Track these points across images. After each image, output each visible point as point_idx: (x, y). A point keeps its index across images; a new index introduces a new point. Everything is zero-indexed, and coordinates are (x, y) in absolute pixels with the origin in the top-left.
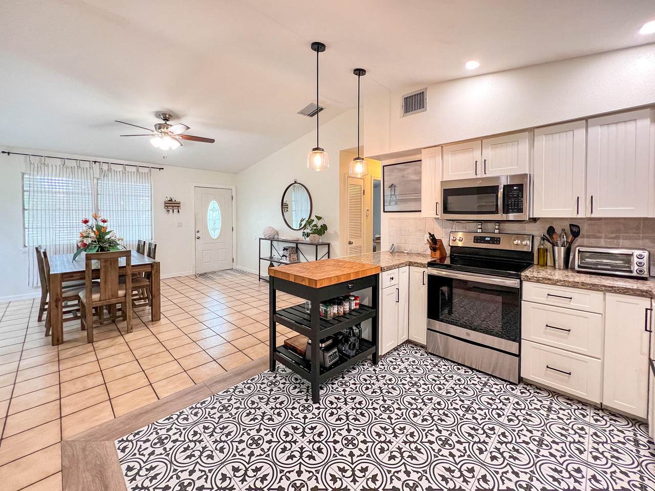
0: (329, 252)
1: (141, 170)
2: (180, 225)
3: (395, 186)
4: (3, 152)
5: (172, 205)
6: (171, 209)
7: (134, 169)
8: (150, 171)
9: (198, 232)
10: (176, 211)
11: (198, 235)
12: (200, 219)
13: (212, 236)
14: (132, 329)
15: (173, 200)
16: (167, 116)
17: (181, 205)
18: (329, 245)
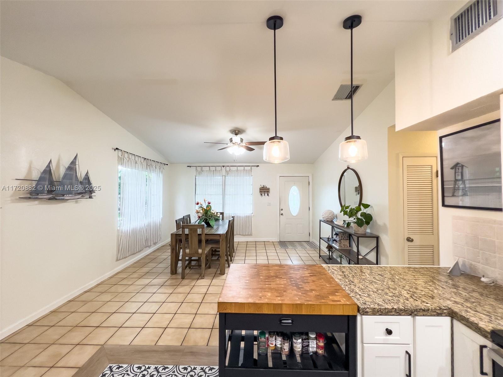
0: (377, 247)
1: (246, 168)
2: (269, 204)
3: (462, 166)
4: (188, 166)
5: (264, 191)
6: (263, 193)
7: (242, 168)
8: (251, 168)
9: (282, 210)
10: (266, 194)
11: (282, 212)
12: (283, 200)
13: (293, 214)
14: (203, 276)
15: (265, 187)
16: (237, 132)
17: (271, 191)
18: (377, 238)
